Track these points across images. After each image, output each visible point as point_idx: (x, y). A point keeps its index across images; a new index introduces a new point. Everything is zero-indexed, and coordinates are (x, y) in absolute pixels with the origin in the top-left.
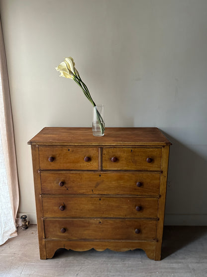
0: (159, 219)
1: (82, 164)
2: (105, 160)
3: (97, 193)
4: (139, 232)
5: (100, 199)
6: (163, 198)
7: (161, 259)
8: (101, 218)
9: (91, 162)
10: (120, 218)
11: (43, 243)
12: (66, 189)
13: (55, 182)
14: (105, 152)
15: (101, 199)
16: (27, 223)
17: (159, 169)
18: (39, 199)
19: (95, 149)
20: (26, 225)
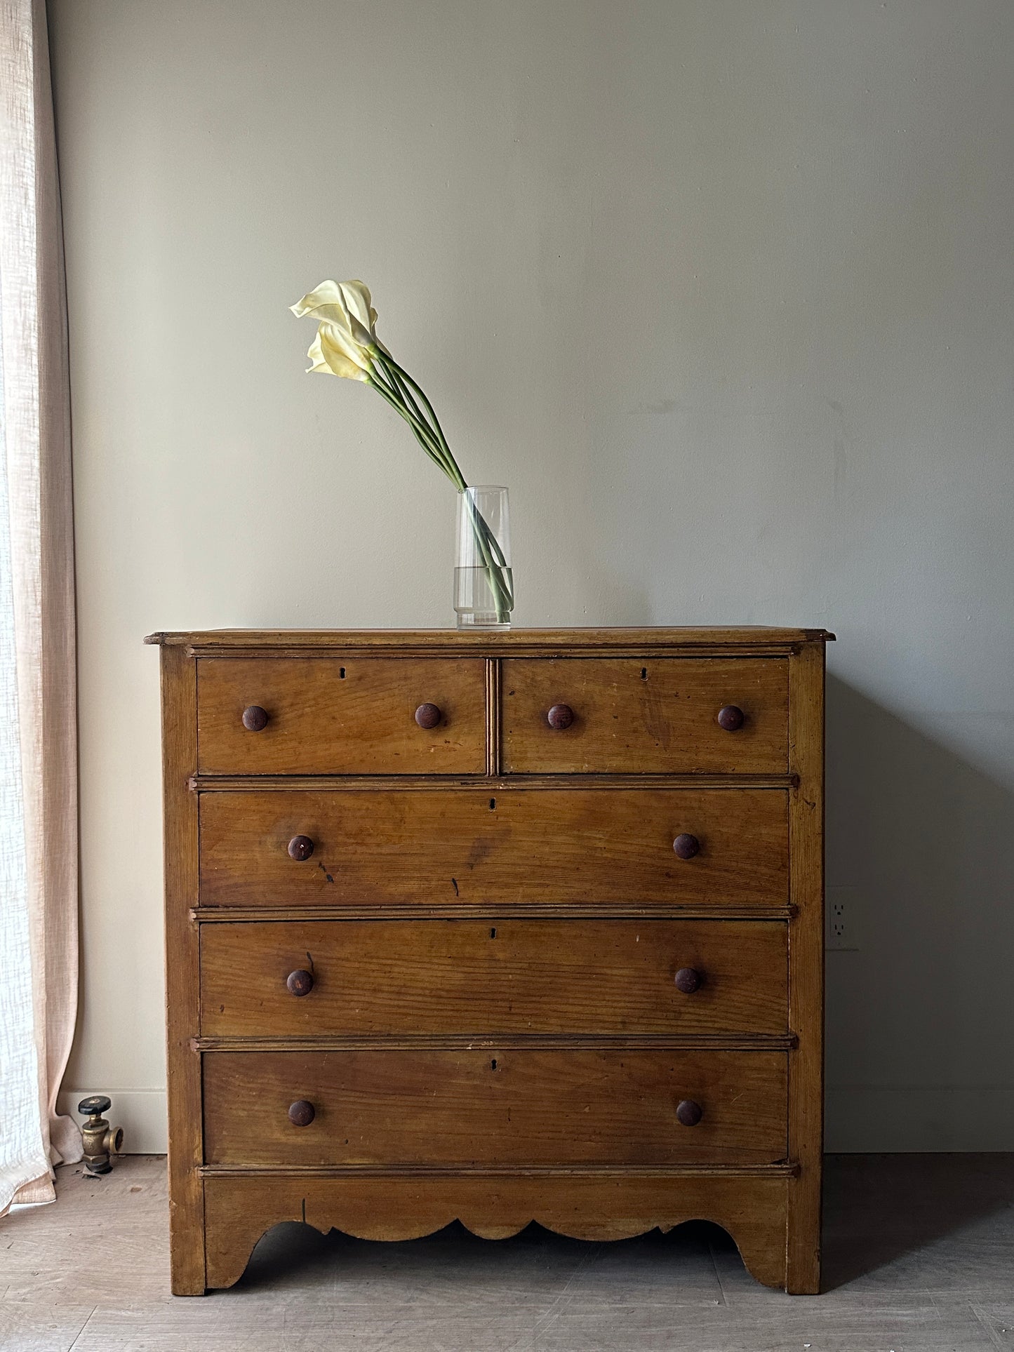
0: (795, 1043)
1: (403, 745)
2: (519, 723)
3: (478, 895)
4: (697, 1115)
5: (493, 933)
6: (810, 917)
7: (824, 1288)
8: (499, 1037)
9: (450, 734)
10: (595, 1038)
11: (195, 1189)
12: (323, 876)
13: (270, 840)
14: (514, 680)
15: (499, 929)
16: (110, 1140)
17: (778, 768)
18: (185, 939)
19: (467, 664)
20: (105, 1151)
